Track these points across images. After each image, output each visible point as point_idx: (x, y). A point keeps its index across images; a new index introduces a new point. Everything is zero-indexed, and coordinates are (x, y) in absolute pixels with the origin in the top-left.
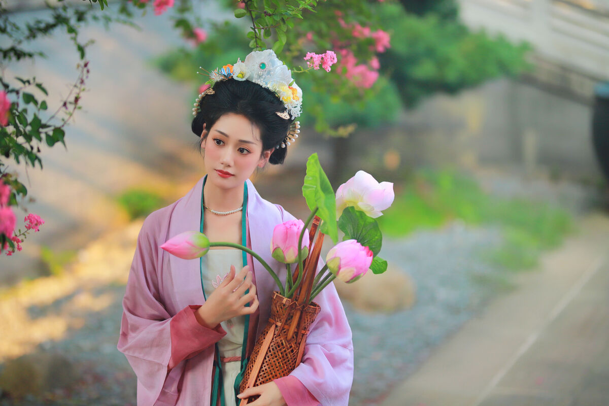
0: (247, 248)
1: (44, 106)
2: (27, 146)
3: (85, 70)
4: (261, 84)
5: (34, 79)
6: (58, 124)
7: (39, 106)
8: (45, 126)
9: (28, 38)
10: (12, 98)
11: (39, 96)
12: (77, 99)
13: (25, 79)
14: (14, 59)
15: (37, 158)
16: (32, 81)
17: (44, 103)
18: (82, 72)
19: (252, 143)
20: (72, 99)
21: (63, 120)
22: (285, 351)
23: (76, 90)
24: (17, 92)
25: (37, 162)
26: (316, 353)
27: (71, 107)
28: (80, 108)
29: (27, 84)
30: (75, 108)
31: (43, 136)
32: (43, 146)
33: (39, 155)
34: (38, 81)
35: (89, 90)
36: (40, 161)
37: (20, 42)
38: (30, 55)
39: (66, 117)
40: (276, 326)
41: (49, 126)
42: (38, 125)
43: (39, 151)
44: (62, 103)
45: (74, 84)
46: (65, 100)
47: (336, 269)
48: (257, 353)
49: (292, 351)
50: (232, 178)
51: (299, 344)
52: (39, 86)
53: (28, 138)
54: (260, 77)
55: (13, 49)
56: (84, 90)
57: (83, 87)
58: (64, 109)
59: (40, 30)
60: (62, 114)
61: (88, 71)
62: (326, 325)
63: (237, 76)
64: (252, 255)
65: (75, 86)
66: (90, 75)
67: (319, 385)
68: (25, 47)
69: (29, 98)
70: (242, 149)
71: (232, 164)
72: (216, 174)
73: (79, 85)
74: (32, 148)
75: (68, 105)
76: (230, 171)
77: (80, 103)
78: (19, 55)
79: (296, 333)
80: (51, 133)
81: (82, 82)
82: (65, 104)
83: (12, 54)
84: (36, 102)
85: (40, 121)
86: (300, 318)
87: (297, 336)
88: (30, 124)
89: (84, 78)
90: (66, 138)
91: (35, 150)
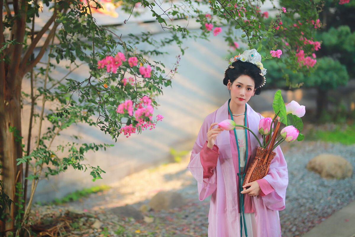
0: (247, 127)
1: (164, 72)
2: (157, 87)
3: (179, 58)
4: (252, 63)
5: (160, 61)
6: (169, 78)
7: (162, 72)
8: (164, 79)
9: (161, 46)
10: (152, 68)
11: (162, 68)
12: (176, 69)
13: (157, 62)
14: (155, 55)
15: (161, 91)
16: (159, 62)
17: (164, 70)
18: (178, 59)
19: (252, 86)
20: (174, 69)
21: (171, 77)
22: (261, 169)
23: (176, 66)
24: (154, 66)
25: (161, 92)
26: (273, 171)
27: (173, 72)
28: (177, 72)
29: (157, 63)
30: (175, 72)
31: (163, 83)
32: (163, 86)
33: (161, 90)
34: (162, 62)
35: (180, 66)
36: (162, 92)
37: (158, 48)
38: (162, 53)
39: (172, 76)
40: (259, 159)
41: (166, 79)
42: (162, 79)
43: (162, 88)
44: (170, 71)
45: (175, 63)
46: (171, 69)
47: (285, 136)
48: (250, 170)
49: (264, 170)
50: (244, 100)
51: (267, 167)
52: (162, 64)
53: (158, 83)
54: (251, 60)
55: (155, 51)
56: (178, 66)
57: (178, 64)
58: (171, 72)
59: (166, 42)
60: (170, 75)
61: (180, 59)
62: (277, 162)
63: (242, 60)
64: (249, 130)
65: (175, 64)
66: (180, 60)
67: (275, 183)
68: (160, 50)
69: (158, 69)
70: (249, 89)
71: (244, 95)
72: (237, 99)
73: (176, 64)
74: (159, 87)
75: (172, 71)
76: (244, 98)
77: (177, 70)
78: (157, 53)
79: (267, 163)
80: (166, 82)
81: (178, 63)
82: (171, 71)
83: (154, 53)
84: (161, 70)
85: (162, 77)
86: (269, 156)
87: (266, 164)
88: (159, 79)
89: (179, 61)
90: (172, 84)
91: (160, 88)
